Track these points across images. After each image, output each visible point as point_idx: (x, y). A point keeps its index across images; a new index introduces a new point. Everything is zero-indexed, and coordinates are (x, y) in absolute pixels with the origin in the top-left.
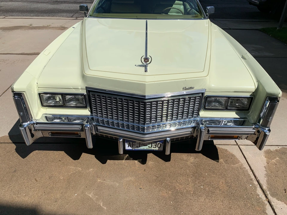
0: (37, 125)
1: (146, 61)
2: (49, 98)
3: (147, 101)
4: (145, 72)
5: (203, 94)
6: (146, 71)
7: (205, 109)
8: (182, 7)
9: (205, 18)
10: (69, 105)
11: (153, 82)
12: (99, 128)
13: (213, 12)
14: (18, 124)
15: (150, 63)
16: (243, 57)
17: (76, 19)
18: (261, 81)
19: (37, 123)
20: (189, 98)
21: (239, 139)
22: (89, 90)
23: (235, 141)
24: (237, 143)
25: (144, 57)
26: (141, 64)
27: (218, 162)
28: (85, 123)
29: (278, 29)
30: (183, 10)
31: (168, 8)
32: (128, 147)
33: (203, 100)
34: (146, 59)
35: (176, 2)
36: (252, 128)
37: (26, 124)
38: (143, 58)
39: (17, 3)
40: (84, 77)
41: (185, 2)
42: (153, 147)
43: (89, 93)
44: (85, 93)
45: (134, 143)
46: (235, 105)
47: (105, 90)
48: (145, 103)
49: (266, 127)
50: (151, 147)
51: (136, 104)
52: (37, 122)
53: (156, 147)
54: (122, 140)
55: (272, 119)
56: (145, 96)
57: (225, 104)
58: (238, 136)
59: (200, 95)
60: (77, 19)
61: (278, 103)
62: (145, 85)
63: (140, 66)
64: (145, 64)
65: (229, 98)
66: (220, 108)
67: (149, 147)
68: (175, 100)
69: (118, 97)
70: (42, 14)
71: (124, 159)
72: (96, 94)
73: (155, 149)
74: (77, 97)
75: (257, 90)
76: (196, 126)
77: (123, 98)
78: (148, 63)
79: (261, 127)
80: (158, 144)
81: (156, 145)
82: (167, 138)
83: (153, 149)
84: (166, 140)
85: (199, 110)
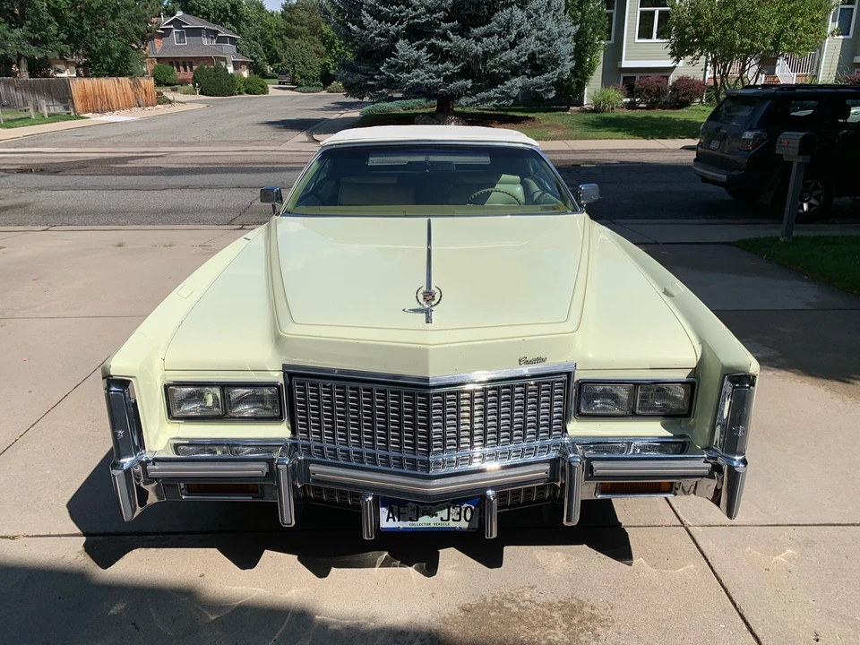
0: (154, 464)
1: (428, 298)
2: (189, 398)
3: (432, 391)
4: (427, 322)
5: (569, 374)
6: (428, 320)
7: (582, 416)
8: (519, 189)
9: (575, 211)
10: (237, 416)
11: (447, 345)
12: (312, 468)
13: (597, 198)
14: (110, 461)
15: (438, 303)
16: (666, 293)
17: (241, 229)
18: (708, 341)
19: (156, 460)
20: (535, 385)
21: (676, 494)
22: (291, 373)
23: (666, 499)
24: (681, 521)
25: (424, 289)
26: (417, 306)
27: (631, 565)
28: (276, 456)
29: (782, 239)
30: (522, 197)
31: (486, 190)
32: (387, 521)
33: (573, 392)
34: (429, 295)
35: (504, 177)
36: (703, 460)
37: (127, 461)
38: (421, 291)
39: (83, 192)
40: (278, 340)
41: (527, 177)
42: (453, 520)
43: (290, 380)
44: (281, 381)
45: (402, 509)
46: (654, 404)
47: (331, 370)
48: (427, 395)
49: (735, 453)
50: (448, 520)
51: (405, 401)
52: (156, 456)
53: (460, 520)
54: (370, 498)
55: (745, 432)
56: (427, 380)
57: (629, 401)
58: (672, 483)
59: (564, 377)
60: (244, 229)
61: (751, 388)
62: (426, 351)
63: (415, 311)
64: (427, 306)
65: (636, 384)
66: (617, 411)
67: (442, 519)
68: (502, 391)
69: (361, 386)
70: (149, 220)
71: (375, 563)
72: (308, 381)
73: (457, 525)
74: (259, 391)
75: (701, 363)
76: (559, 458)
77: (375, 387)
78: (433, 303)
79: (724, 454)
80: (466, 508)
81: (459, 514)
82: (487, 488)
83: (452, 524)
84: (484, 497)
85: (565, 419)
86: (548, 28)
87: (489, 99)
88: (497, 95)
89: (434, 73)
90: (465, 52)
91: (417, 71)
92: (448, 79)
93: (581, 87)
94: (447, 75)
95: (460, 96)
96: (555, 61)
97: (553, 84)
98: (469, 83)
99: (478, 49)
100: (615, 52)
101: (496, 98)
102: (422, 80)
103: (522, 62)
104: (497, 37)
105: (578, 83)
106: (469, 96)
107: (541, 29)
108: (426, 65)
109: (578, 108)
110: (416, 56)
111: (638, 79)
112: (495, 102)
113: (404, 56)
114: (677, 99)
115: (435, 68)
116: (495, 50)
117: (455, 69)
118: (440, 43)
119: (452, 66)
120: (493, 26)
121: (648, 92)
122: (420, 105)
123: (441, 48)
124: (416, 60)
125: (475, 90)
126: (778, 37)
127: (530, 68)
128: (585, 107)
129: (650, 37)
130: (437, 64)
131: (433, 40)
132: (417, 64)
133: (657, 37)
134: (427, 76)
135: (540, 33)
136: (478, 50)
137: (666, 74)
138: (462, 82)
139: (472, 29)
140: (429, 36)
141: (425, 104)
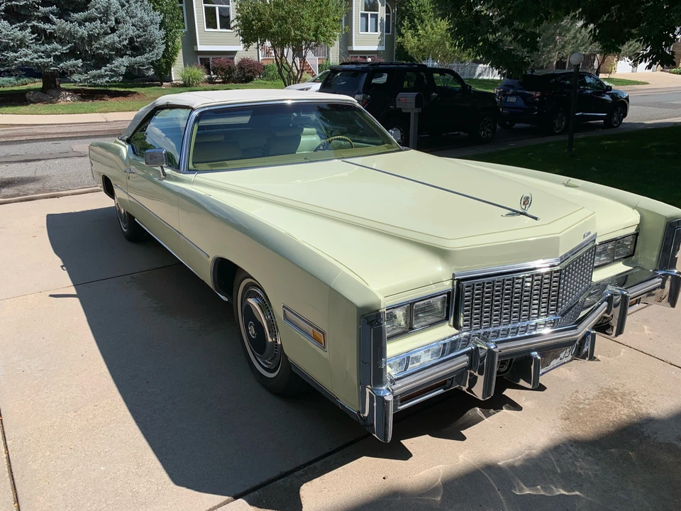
1: (526, 203)
16: (568, 186)
62: (558, 238)
78: (528, 206)
86: (139, 15)
87: (102, 76)
88: (107, 73)
89: (43, 52)
90: (71, 35)
91: (23, 51)
92: (59, 59)
93: (169, 66)
94: (56, 55)
95: (72, 73)
96: (150, 44)
97: (152, 63)
98: (80, 62)
99: (83, 31)
100: (191, 38)
101: (107, 75)
102: (32, 59)
103: (124, 45)
104: (99, 22)
105: (167, 62)
106: (80, 73)
107: (133, 17)
108: (32, 45)
109: (169, 83)
110: (20, 36)
111: (211, 60)
112: (107, 79)
113: (7, 35)
114: (244, 75)
115: (43, 48)
116: (98, 34)
117: (65, 49)
118: (41, 25)
119: (60, 47)
120: (92, 12)
121: (222, 70)
122: (10, 83)
123: (44, 30)
124: (20, 40)
125: (86, 69)
126: (316, 31)
127: (131, 49)
128: (175, 82)
129: (216, 28)
130: (43, 44)
131: (35, 23)
132: (22, 44)
133: (221, 28)
134: (36, 56)
135: (134, 20)
136: (83, 33)
137: (232, 56)
138: (73, 62)
139: (72, 14)
140: (29, 19)
141: (16, 82)
